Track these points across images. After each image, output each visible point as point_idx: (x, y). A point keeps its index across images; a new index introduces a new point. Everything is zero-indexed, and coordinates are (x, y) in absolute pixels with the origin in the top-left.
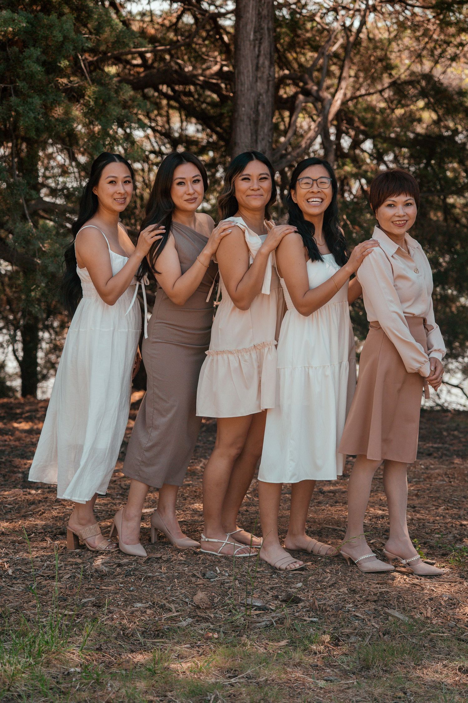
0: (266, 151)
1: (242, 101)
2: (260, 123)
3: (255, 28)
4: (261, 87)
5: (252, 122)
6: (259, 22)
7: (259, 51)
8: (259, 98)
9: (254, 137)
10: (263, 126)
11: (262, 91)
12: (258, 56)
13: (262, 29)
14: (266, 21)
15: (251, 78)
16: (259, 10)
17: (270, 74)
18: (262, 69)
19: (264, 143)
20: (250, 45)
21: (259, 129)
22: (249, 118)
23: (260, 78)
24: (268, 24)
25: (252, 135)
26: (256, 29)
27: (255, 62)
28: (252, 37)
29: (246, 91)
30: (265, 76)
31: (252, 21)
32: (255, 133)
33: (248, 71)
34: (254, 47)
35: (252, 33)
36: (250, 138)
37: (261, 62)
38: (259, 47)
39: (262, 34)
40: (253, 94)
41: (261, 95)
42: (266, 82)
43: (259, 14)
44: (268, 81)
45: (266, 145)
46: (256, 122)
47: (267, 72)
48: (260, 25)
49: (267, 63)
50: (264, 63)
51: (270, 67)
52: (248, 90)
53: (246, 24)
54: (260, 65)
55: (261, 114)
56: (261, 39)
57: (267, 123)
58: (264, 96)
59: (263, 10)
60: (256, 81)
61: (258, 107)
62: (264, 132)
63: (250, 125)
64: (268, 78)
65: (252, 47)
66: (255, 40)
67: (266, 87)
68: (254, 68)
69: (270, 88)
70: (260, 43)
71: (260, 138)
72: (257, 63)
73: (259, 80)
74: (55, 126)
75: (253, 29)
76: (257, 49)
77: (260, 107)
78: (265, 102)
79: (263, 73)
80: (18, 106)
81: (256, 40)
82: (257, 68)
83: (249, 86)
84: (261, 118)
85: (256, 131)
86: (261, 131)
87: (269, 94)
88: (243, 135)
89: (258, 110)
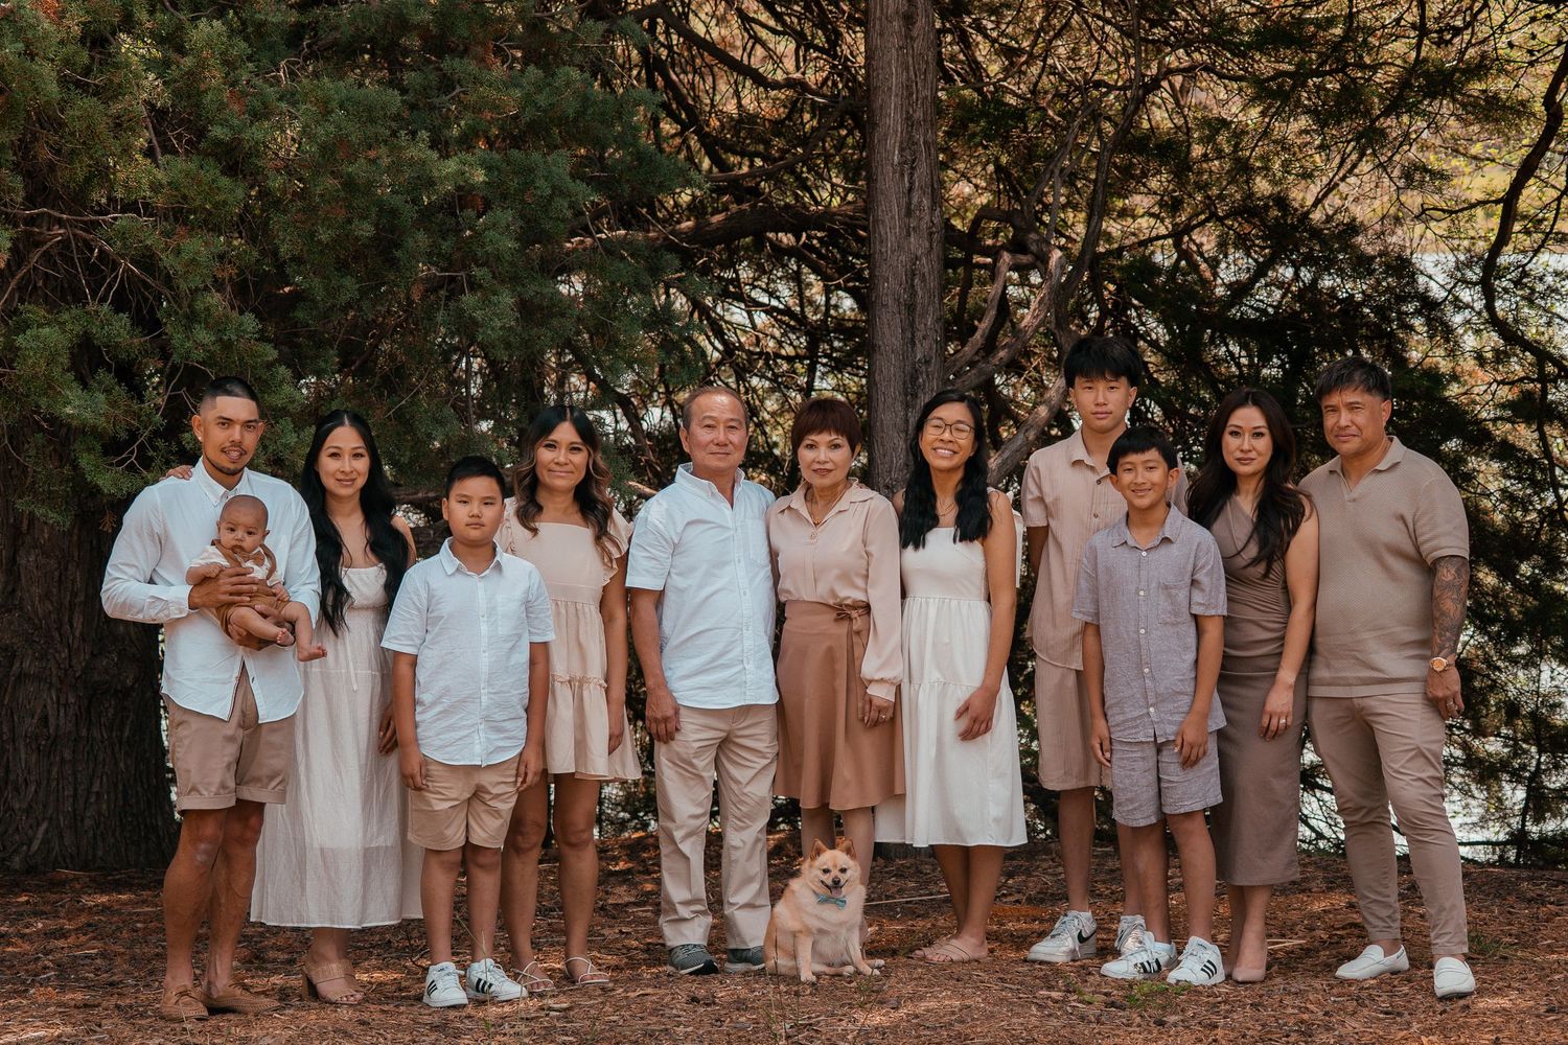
0: (931, 358)
1: (883, 270)
2: (919, 309)
3: (901, 143)
4: (918, 244)
5: (902, 308)
6: (909, 132)
7: (911, 183)
8: (914, 264)
9: (909, 335)
10: (923, 315)
11: (919, 252)
12: (910, 190)
13: (915, 143)
14: (922, 130)
15: (897, 230)
16: (908, 112)
17: (932, 222)
18: (918, 213)
19: (926, 344)
20: (894, 172)
21: (917, 320)
22: (897, 300)
23: (915, 229)
24: (925, 135)
25: (903, 332)
26: (904, 145)
27: (904, 201)
28: (896, 158)
29: (889, 253)
30: (924, 225)
31: (896, 131)
32: (910, 327)
33: (893, 217)
34: (902, 175)
35: (897, 152)
36: (900, 336)
37: (915, 200)
38: (911, 175)
39: (914, 153)
40: (903, 258)
41: (917, 258)
42: (925, 235)
43: (909, 118)
44: (931, 234)
45: (931, 349)
46: (911, 308)
47: (927, 218)
48: (911, 137)
49: (926, 202)
50: (920, 203)
51: (932, 210)
52: (893, 252)
53: (886, 135)
54: (913, 207)
55: (920, 293)
56: (913, 161)
57: (931, 309)
58: (924, 261)
59: (914, 111)
60: (908, 235)
61: (913, 280)
62: (926, 325)
63: (899, 313)
64: (929, 228)
65: (897, 175)
66: (902, 163)
67: (926, 244)
68: (903, 212)
69: (935, 245)
70: (912, 168)
71: (919, 335)
72: (909, 204)
73: (912, 233)
74: (539, 338)
75: (897, 144)
76: (906, 179)
77: (917, 281)
78: (926, 270)
79: (920, 219)
80: (475, 310)
81: (905, 162)
82: (909, 213)
83: (895, 245)
84: (919, 300)
85: (912, 324)
86: (920, 323)
87: (934, 256)
88: (886, 331)
89: (913, 286)
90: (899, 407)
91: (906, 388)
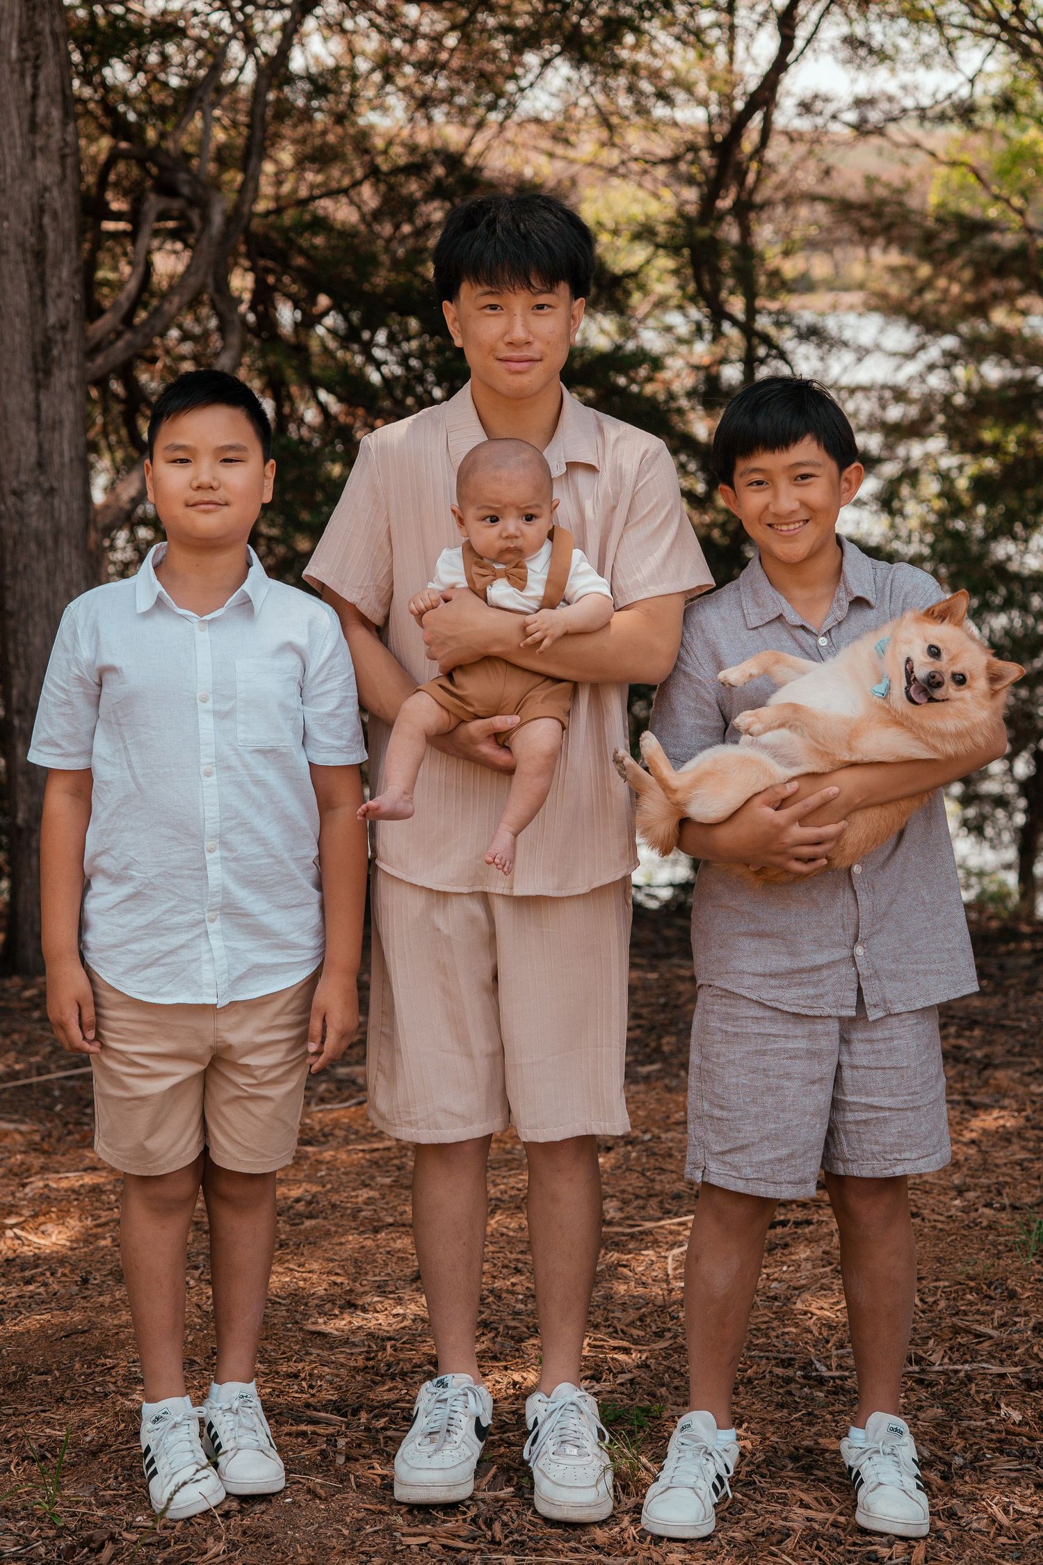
0: (68, 323)
2: (50, 256)
3: (20, 32)
4: (45, 170)
5: (29, 256)
6: (30, 18)
7: (36, 87)
8: (43, 197)
9: (38, 292)
10: (57, 264)
11: (49, 181)
12: (34, 97)
13: (39, 33)
14: (47, 16)
15: (19, 151)
17: (64, 140)
18: (45, 128)
19: (61, 304)
20: (12, 71)
21: (48, 272)
22: (21, 245)
23: (41, 149)
24: (52, 23)
25: (31, 286)
26: (25, 35)
27: (26, 111)
28: (14, 53)
29: (9, 181)
30: (54, 144)
31: (12, 16)
32: (39, 281)
33: (12, 134)
34: (22, 76)
35: (14, 44)
36: (26, 293)
37: (41, 110)
38: (35, 77)
39: (37, 46)
40: (27, 188)
41: (46, 189)
42: (56, 157)
44: (63, 157)
45: (67, 310)
46: (39, 255)
47: (57, 135)
48: (32, 26)
49: (56, 114)
50: (48, 115)
51: (64, 124)
52: (14, 179)
54: (38, 120)
55: (51, 236)
56: (37, 57)
57: (66, 257)
58: (55, 192)
60: (34, 157)
61: (41, 219)
62: (60, 278)
63: (25, 262)
64: (61, 149)
65: (16, 76)
66: (23, 60)
67: (58, 170)
68: (26, 126)
69: (69, 172)
70: (37, 68)
71: (52, 292)
72: (33, 116)
73: (39, 155)
75: (15, 35)
76: (28, 82)
77: (46, 220)
78: (58, 205)
79: (49, 136)
81: (26, 59)
82: (33, 127)
83: (17, 171)
84: (50, 245)
85: (42, 278)
86: (52, 276)
87: (68, 187)
88: (8, 287)
89: (41, 227)
90: (27, 387)
91: (35, 363)
